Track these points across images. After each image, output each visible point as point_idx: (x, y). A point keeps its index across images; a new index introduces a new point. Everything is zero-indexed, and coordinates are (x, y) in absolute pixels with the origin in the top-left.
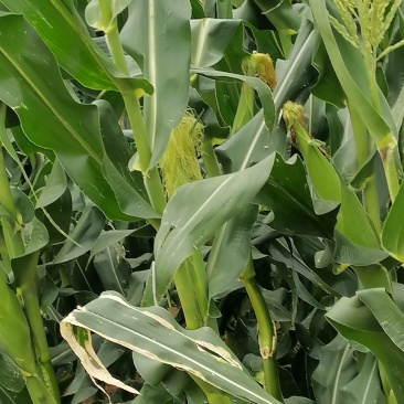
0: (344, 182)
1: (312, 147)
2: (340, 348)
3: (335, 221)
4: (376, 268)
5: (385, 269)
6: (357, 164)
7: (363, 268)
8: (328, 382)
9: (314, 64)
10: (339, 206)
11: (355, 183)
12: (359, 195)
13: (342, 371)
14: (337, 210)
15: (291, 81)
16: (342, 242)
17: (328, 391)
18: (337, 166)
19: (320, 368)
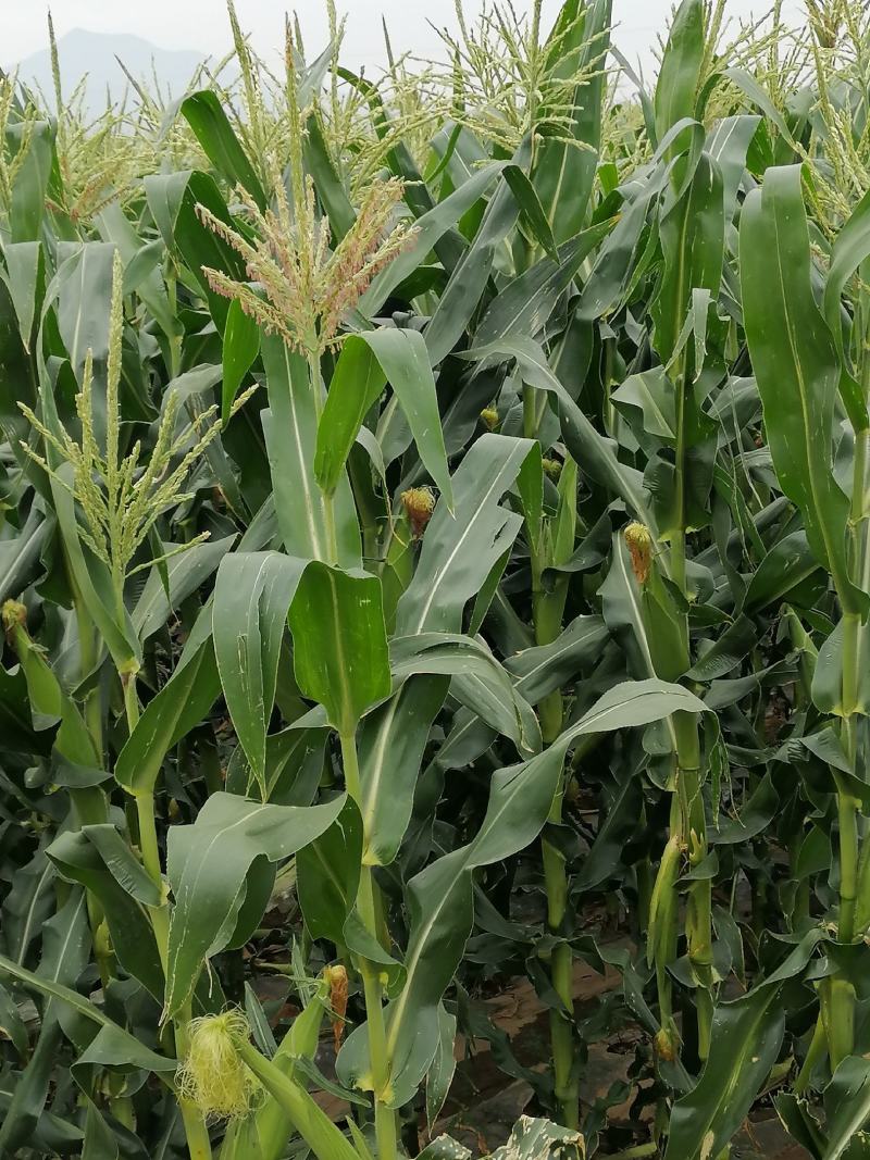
0: (65, 692)
1: (32, 652)
2: (37, 872)
3: (54, 738)
4: (95, 789)
5: (104, 793)
6: (80, 674)
7: (79, 791)
8: (22, 910)
9: (42, 560)
10: (61, 721)
11: (78, 694)
12: (81, 707)
13: (39, 898)
14: (58, 725)
15: (15, 577)
16: (60, 760)
17: (20, 922)
18: (58, 674)
19: (13, 895)
